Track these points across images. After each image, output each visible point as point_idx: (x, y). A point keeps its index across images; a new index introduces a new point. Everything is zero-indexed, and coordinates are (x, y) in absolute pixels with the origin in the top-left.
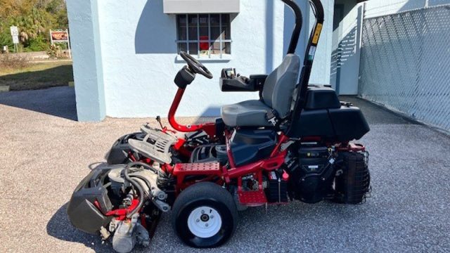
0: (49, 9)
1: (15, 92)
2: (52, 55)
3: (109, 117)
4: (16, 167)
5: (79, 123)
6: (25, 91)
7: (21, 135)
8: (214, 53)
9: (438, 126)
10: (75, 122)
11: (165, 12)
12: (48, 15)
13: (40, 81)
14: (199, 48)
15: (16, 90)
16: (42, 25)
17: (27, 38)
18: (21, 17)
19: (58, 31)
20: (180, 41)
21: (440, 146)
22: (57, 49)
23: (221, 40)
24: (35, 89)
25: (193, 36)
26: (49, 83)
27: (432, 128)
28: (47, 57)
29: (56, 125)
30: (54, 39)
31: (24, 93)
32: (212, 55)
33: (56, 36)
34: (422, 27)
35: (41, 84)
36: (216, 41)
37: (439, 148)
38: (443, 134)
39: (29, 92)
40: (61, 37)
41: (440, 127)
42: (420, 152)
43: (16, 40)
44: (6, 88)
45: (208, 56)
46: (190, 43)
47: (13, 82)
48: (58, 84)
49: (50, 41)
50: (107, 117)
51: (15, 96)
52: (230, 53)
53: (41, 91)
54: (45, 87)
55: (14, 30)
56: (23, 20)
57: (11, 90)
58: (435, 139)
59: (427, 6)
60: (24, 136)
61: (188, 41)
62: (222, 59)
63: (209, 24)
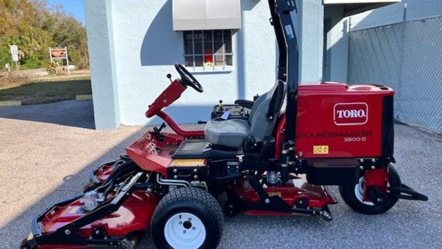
0: (45, 28)
1: (28, 106)
2: (51, 72)
3: (124, 126)
4: (53, 167)
5: (97, 131)
6: (37, 106)
7: (48, 142)
8: (216, 65)
9: (419, 126)
10: (94, 130)
11: (174, 29)
12: (45, 33)
13: (47, 95)
14: (204, 60)
15: (27, 104)
16: (39, 44)
17: (23, 56)
18: (18, 36)
19: (57, 49)
20: (187, 55)
21: (421, 141)
22: (56, 65)
23: (222, 52)
24: (45, 103)
25: (198, 51)
26: (57, 98)
27: (414, 128)
28: (47, 73)
29: (76, 133)
30: (53, 56)
31: (36, 108)
32: (215, 67)
33: (55, 54)
35: (50, 98)
37: (420, 142)
38: (424, 132)
39: (40, 105)
40: (60, 54)
41: (421, 126)
42: (404, 146)
43: (15, 58)
44: (19, 103)
45: (212, 68)
46: (195, 57)
47: (23, 97)
48: (66, 98)
49: (49, 58)
50: (121, 125)
51: (28, 110)
52: (231, 65)
53: (51, 105)
54: (54, 101)
55: (14, 49)
56: (20, 38)
57: (23, 104)
58: (417, 136)
60: (50, 142)
61: (194, 55)
62: (225, 71)
63: (213, 39)
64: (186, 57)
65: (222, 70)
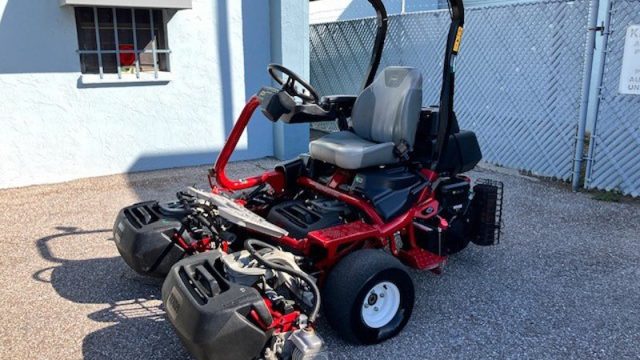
8: (141, 70)
14: (119, 63)
20: (84, 52)
23: (152, 49)
32: (141, 74)
34: (400, 37)
36: (147, 51)
45: (134, 76)
46: (103, 56)
52: (168, 70)
59: (403, 12)
61: (99, 52)
62: (158, 79)
63: (134, 24)
64: (81, 55)
65: (152, 79)
